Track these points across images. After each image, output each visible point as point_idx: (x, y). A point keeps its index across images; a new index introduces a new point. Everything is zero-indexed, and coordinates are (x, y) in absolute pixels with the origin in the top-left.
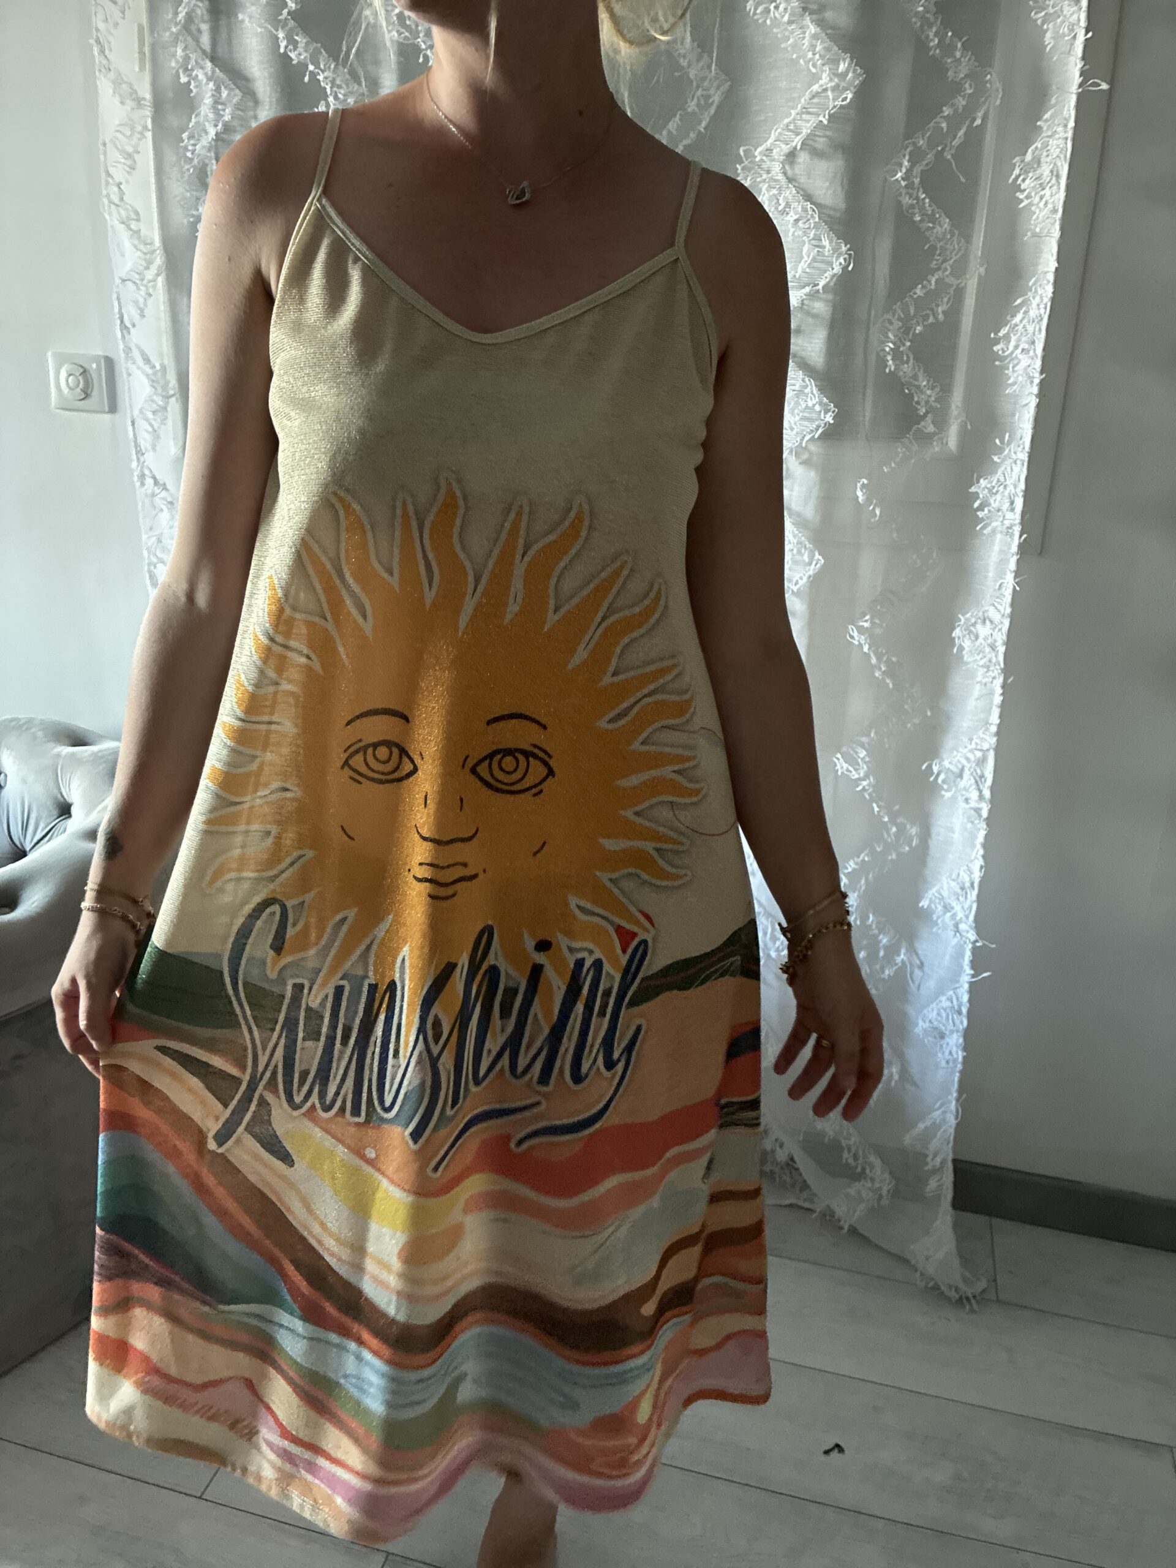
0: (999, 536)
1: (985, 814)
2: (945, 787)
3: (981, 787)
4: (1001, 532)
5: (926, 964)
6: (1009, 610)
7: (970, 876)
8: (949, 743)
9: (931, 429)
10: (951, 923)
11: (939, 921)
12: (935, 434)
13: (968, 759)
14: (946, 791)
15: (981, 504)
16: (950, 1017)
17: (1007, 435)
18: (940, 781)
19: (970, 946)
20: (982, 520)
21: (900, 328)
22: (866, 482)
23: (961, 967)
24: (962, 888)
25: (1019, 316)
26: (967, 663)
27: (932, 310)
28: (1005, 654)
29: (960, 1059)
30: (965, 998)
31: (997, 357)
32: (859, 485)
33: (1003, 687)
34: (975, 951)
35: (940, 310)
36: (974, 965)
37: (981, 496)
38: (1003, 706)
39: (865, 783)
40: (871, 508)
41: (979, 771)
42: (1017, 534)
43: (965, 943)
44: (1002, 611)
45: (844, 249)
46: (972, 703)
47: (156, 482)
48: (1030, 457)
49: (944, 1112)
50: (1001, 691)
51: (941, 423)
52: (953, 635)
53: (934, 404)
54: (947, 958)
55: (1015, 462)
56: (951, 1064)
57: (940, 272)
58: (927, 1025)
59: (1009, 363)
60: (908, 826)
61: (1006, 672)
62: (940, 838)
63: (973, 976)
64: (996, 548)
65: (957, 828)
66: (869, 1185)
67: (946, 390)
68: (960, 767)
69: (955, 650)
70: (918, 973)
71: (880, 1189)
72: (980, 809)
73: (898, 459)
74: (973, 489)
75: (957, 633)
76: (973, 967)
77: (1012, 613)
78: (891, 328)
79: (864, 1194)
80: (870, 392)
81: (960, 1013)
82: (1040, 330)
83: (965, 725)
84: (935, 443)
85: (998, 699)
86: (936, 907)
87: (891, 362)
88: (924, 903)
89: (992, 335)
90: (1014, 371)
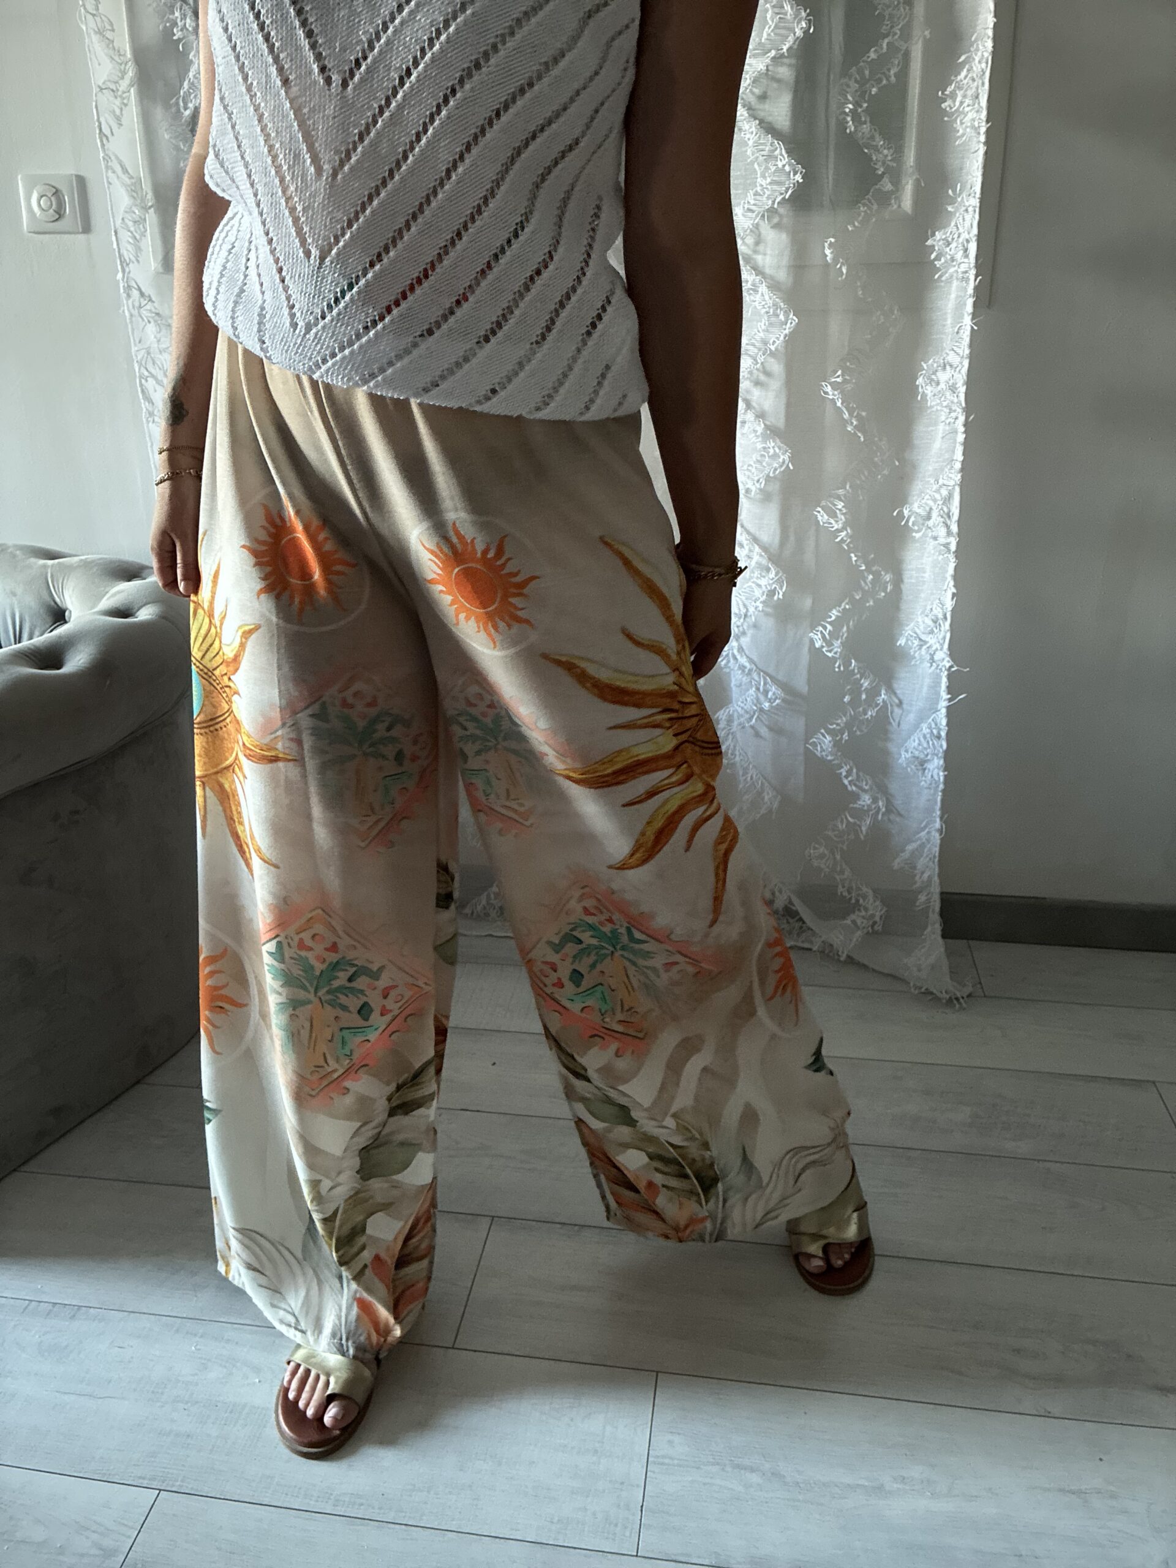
0: (955, 283)
1: (953, 547)
2: (916, 528)
3: (949, 522)
4: (957, 279)
5: (905, 702)
6: (967, 351)
7: (942, 609)
8: (917, 486)
9: (889, 187)
10: (928, 657)
11: (916, 655)
12: (892, 192)
13: (935, 500)
14: (917, 532)
15: (937, 256)
16: (931, 743)
17: (959, 185)
18: (910, 524)
19: (946, 673)
20: (939, 270)
21: (856, 91)
22: (833, 240)
23: (938, 694)
24: (935, 622)
25: (964, 73)
26: (932, 407)
27: (884, 73)
28: (966, 394)
29: (942, 779)
30: (944, 722)
31: (944, 112)
32: (826, 245)
33: (965, 425)
34: (950, 677)
35: (892, 72)
36: (950, 689)
37: (936, 248)
38: (966, 444)
39: (843, 534)
40: (838, 266)
41: (946, 509)
42: (972, 278)
43: (941, 669)
44: (961, 354)
45: (804, 14)
46: (937, 444)
47: (142, 294)
48: (981, 202)
49: (929, 833)
50: (962, 429)
51: (897, 183)
52: (917, 383)
53: (889, 163)
54: (925, 690)
55: (967, 210)
56: (933, 785)
57: (890, 38)
58: (909, 755)
59: (956, 118)
60: (883, 573)
61: (968, 411)
62: (913, 581)
63: (950, 700)
64: (953, 296)
65: (928, 568)
66: (863, 913)
67: (899, 151)
68: (928, 508)
69: (919, 398)
70: (897, 710)
71: (873, 916)
72: (948, 544)
73: (860, 218)
74: (929, 242)
75: (920, 381)
76: (949, 693)
77: (970, 353)
78: (848, 90)
79: (859, 922)
80: (832, 154)
81: (939, 737)
82: (983, 84)
83: (930, 468)
84: (893, 201)
85: (961, 437)
86: (913, 643)
87: (851, 123)
88: (902, 642)
89: (940, 93)
90: (962, 123)
